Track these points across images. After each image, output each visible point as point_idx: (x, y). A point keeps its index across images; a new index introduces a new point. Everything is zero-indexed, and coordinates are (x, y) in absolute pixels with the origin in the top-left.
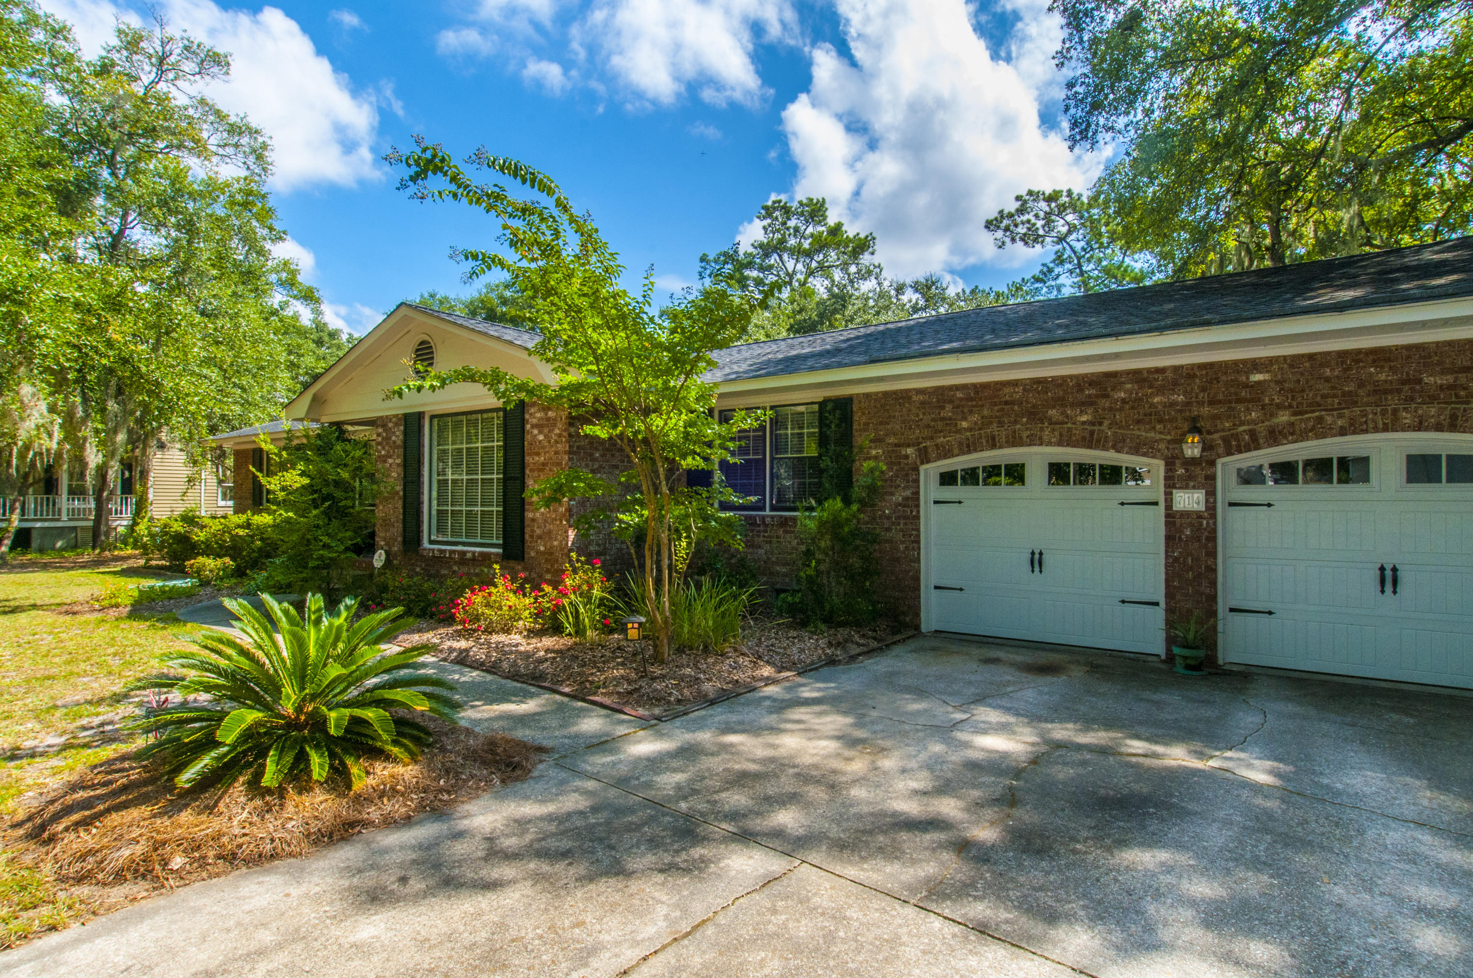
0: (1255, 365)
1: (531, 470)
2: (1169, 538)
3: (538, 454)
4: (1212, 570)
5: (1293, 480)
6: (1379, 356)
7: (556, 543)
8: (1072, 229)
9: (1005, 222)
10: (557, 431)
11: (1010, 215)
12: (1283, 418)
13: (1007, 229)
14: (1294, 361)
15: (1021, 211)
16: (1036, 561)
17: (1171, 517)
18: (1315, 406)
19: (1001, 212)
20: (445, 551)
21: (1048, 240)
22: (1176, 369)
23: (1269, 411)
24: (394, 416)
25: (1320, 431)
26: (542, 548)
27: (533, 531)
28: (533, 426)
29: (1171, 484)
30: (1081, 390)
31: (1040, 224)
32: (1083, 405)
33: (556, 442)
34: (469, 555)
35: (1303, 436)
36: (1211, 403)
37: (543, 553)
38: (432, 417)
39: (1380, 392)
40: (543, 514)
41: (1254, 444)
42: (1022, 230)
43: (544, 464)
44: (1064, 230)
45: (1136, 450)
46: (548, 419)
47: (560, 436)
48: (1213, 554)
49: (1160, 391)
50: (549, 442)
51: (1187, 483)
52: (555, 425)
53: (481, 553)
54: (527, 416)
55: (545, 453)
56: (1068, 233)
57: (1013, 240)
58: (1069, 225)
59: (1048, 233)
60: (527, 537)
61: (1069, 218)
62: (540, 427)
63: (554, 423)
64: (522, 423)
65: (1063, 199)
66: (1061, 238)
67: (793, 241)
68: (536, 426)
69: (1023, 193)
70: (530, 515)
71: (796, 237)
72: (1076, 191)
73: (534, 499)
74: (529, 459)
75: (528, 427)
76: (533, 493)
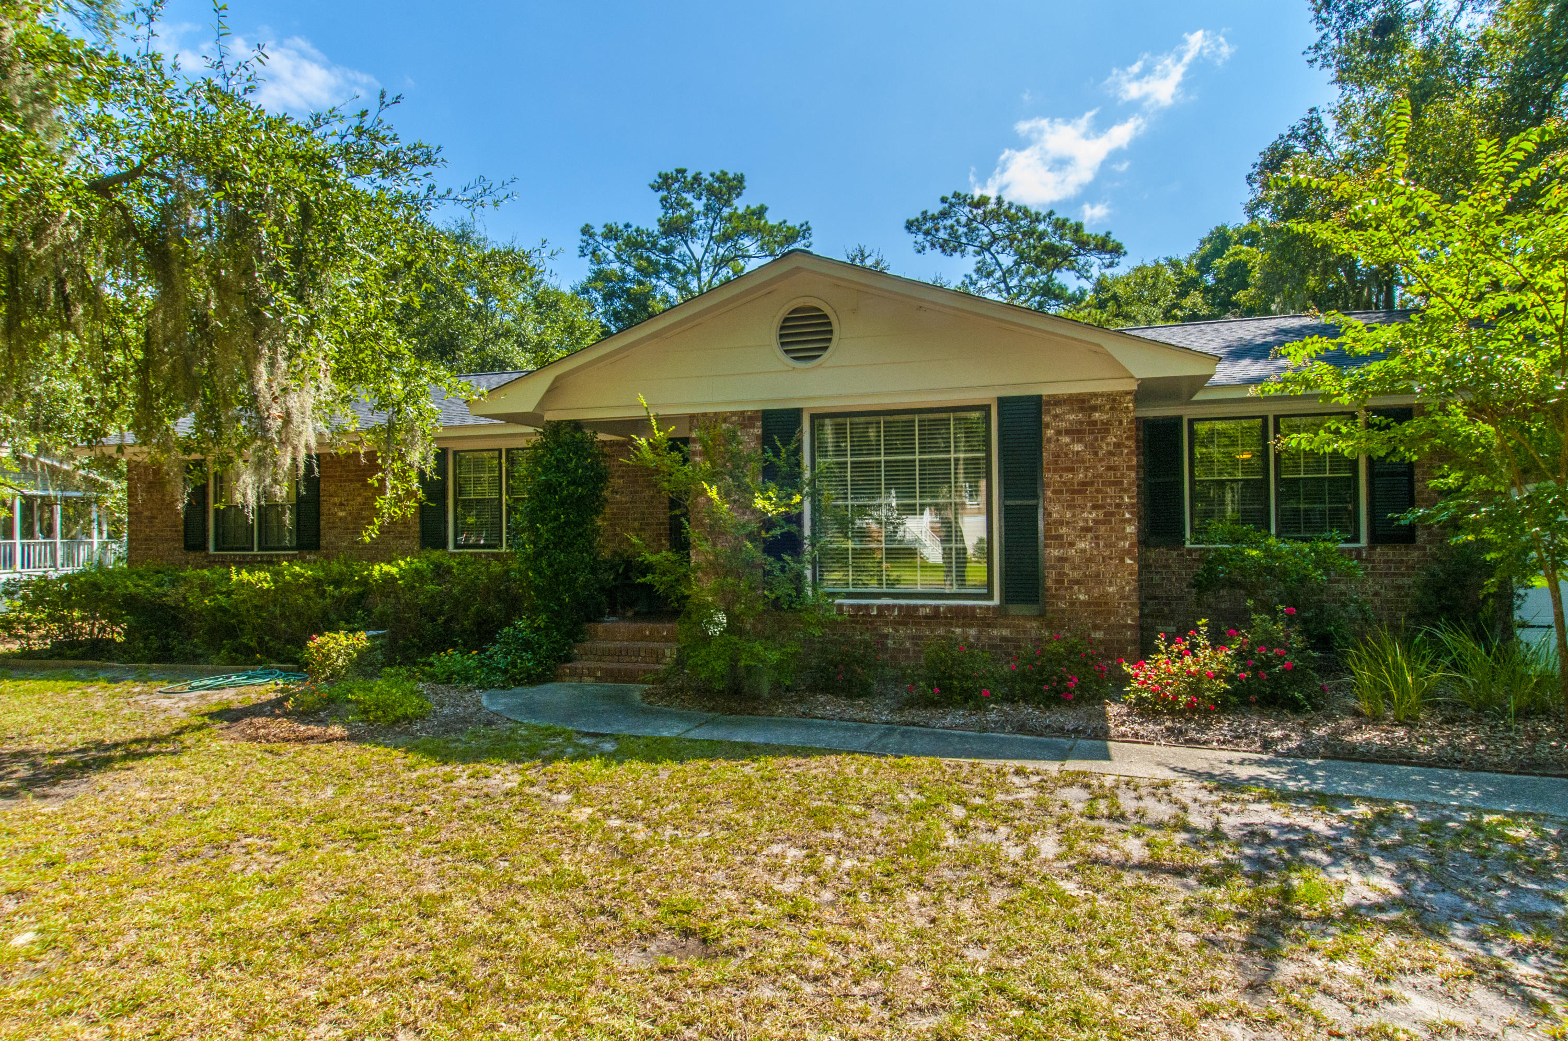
1: (1054, 492)
3: (1071, 470)
7: (1111, 590)
8: (995, 239)
9: (929, 224)
10: (1112, 439)
11: (933, 218)
13: (927, 233)
15: (944, 215)
19: (924, 213)
20: (867, 607)
21: (970, 249)
24: (734, 414)
26: (1082, 597)
27: (1061, 574)
28: (1059, 432)
31: (961, 230)
33: (1111, 453)
34: (922, 612)
37: (1083, 603)
38: (814, 417)
40: (1083, 551)
42: (942, 234)
43: (1083, 484)
44: (986, 239)
46: (1094, 423)
47: (1118, 445)
50: (1096, 454)
52: (1107, 431)
53: (950, 608)
54: (1046, 419)
55: (1087, 469)
56: (991, 244)
57: (933, 245)
58: (993, 234)
59: (971, 241)
60: (1049, 583)
61: (994, 227)
62: (1075, 433)
63: (1106, 428)
64: (1038, 427)
65: (992, 206)
66: (985, 248)
67: (701, 222)
68: (1068, 432)
69: (949, 195)
70: (1056, 553)
71: (706, 216)
72: (1006, 200)
73: (1064, 530)
74: (1050, 477)
75: (1050, 433)
76: (1061, 523)
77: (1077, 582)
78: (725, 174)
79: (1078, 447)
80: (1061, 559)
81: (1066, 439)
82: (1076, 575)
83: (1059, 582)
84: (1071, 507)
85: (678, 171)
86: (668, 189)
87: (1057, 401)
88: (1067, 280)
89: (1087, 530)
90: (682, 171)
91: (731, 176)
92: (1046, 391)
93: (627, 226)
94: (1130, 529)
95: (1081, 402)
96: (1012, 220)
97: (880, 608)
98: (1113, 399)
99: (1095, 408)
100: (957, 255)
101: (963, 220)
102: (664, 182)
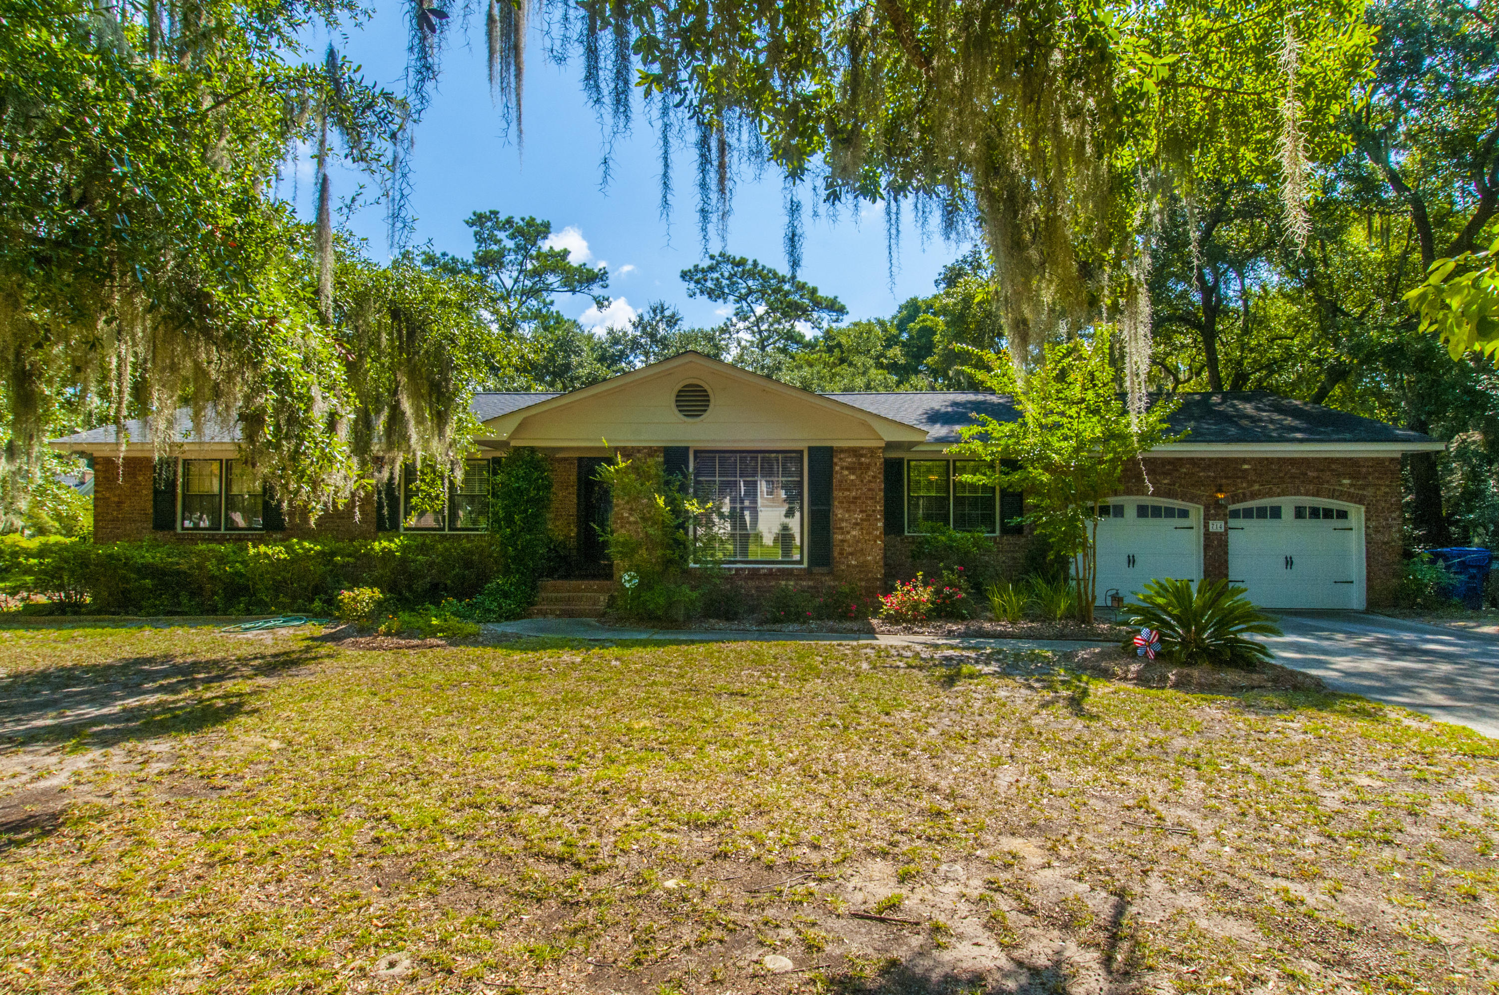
0: (1245, 461)
1: (839, 502)
2: (1207, 547)
3: (848, 490)
4: (1226, 561)
5: (1265, 517)
6: (1293, 462)
7: (869, 558)
8: (750, 292)
9: (700, 275)
10: (871, 473)
11: (703, 271)
12: (1256, 487)
13: (697, 282)
14: (1261, 460)
15: (711, 269)
16: (1131, 561)
17: (1208, 535)
18: (1268, 482)
19: (696, 266)
20: (728, 569)
21: (731, 298)
22: (1210, 459)
23: (1251, 483)
24: (645, 448)
25: (1270, 494)
26: (853, 562)
27: (842, 550)
28: (842, 468)
29: (1207, 518)
30: (1163, 466)
31: (725, 282)
32: (1165, 474)
33: (870, 481)
34: (762, 572)
35: (1264, 496)
36: (1227, 478)
37: (854, 566)
38: (697, 452)
39: (1293, 477)
40: (855, 536)
41: (1244, 499)
42: (709, 284)
43: (855, 498)
44: (743, 291)
45: (1191, 500)
46: (862, 464)
47: (874, 477)
48: (1226, 553)
49: (1204, 470)
50: (862, 481)
51: (1215, 517)
52: (868, 469)
54: (835, 460)
55: (857, 490)
56: (748, 295)
57: (702, 292)
58: (749, 288)
59: (732, 292)
60: (836, 554)
61: (750, 283)
62: (851, 469)
63: (868, 467)
64: (831, 465)
65: (749, 267)
66: (741, 298)
67: (512, 257)
68: (847, 468)
69: (717, 254)
70: (840, 537)
71: (516, 253)
72: (761, 263)
73: (844, 524)
74: (837, 494)
75: (837, 468)
76: (842, 520)
77: (851, 554)
78: (533, 219)
79: (852, 477)
80: (843, 541)
81: (846, 472)
82: (849, 550)
83: (841, 554)
84: (848, 511)
85: (492, 212)
86: (482, 225)
87: (842, 450)
88: (804, 328)
89: (857, 524)
90: (495, 213)
91: (539, 221)
92: (836, 444)
93: (444, 254)
94: (880, 524)
95: (855, 452)
96: (765, 279)
97: (737, 570)
98: (872, 451)
99: (862, 456)
100: (721, 301)
101: (726, 274)
102: (479, 220)
